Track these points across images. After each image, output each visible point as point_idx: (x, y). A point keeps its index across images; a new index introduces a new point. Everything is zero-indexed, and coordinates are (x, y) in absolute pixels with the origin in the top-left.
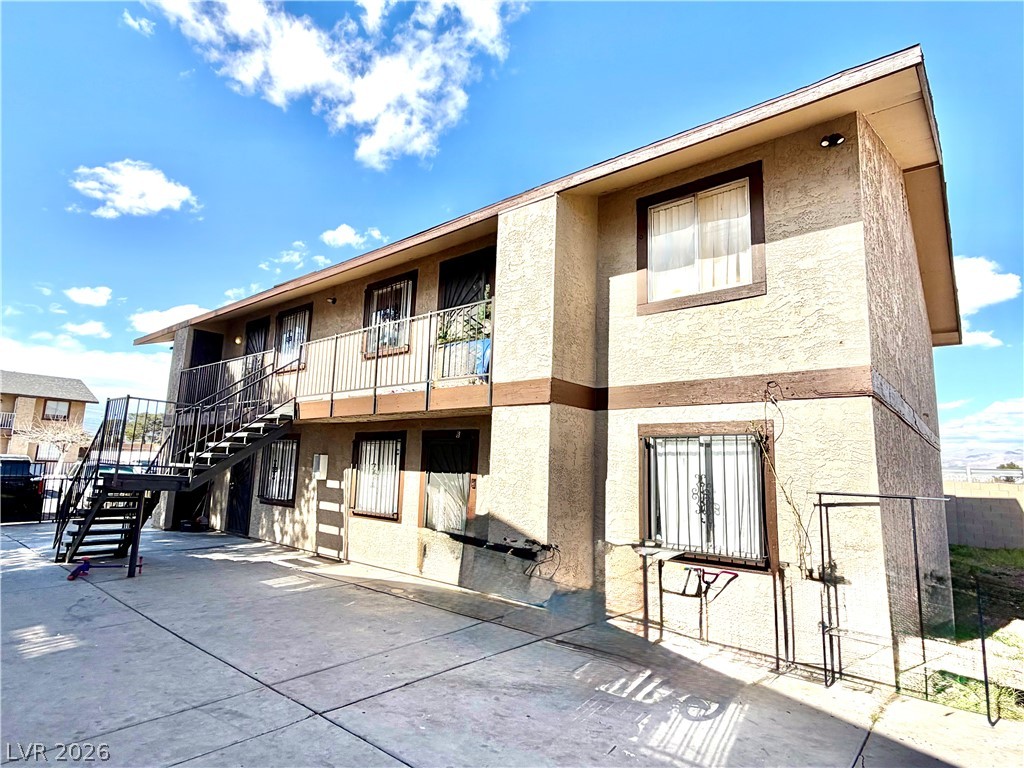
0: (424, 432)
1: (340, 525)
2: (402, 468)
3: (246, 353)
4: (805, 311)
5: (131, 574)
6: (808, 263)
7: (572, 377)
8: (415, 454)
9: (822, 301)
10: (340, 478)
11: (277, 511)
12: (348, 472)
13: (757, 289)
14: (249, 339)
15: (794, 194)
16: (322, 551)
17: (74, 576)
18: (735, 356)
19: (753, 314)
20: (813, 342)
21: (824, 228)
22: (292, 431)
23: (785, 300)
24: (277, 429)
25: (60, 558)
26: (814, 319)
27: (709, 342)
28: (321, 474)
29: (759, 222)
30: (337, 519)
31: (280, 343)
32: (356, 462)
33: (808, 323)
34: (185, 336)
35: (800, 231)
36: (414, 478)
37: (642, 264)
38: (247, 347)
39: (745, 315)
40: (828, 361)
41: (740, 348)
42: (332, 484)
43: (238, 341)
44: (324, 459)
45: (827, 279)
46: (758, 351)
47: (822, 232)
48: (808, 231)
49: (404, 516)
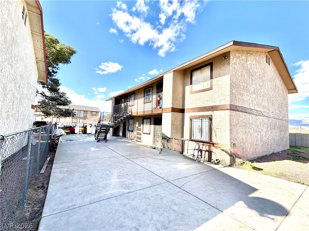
0: (154, 118)
1: (140, 135)
2: (150, 124)
3: (124, 103)
4: (219, 93)
5: (106, 142)
6: (220, 83)
7: (177, 107)
8: (153, 122)
9: (222, 91)
10: (140, 126)
11: (131, 132)
12: (142, 125)
13: (211, 89)
14: (125, 100)
15: (218, 69)
16: (138, 140)
17: (98, 142)
18: (206, 102)
19: (210, 94)
20: (220, 99)
21: (223, 76)
22: (132, 117)
23: (216, 91)
24: (129, 117)
25: (96, 139)
26: (220, 95)
27: (202, 99)
28: (137, 126)
29: (212, 75)
30: (140, 134)
31: (130, 100)
32: (143, 123)
33: (219, 96)
34: (114, 99)
35: (219, 77)
36: (152, 126)
37: (191, 84)
38: (124, 101)
39: (209, 94)
40: (222, 103)
41: (207, 100)
42: (139, 127)
43: (123, 100)
44: (138, 123)
45: (223, 86)
46: (210, 101)
47: (223, 77)
48: (220, 76)
49: (151, 133)
